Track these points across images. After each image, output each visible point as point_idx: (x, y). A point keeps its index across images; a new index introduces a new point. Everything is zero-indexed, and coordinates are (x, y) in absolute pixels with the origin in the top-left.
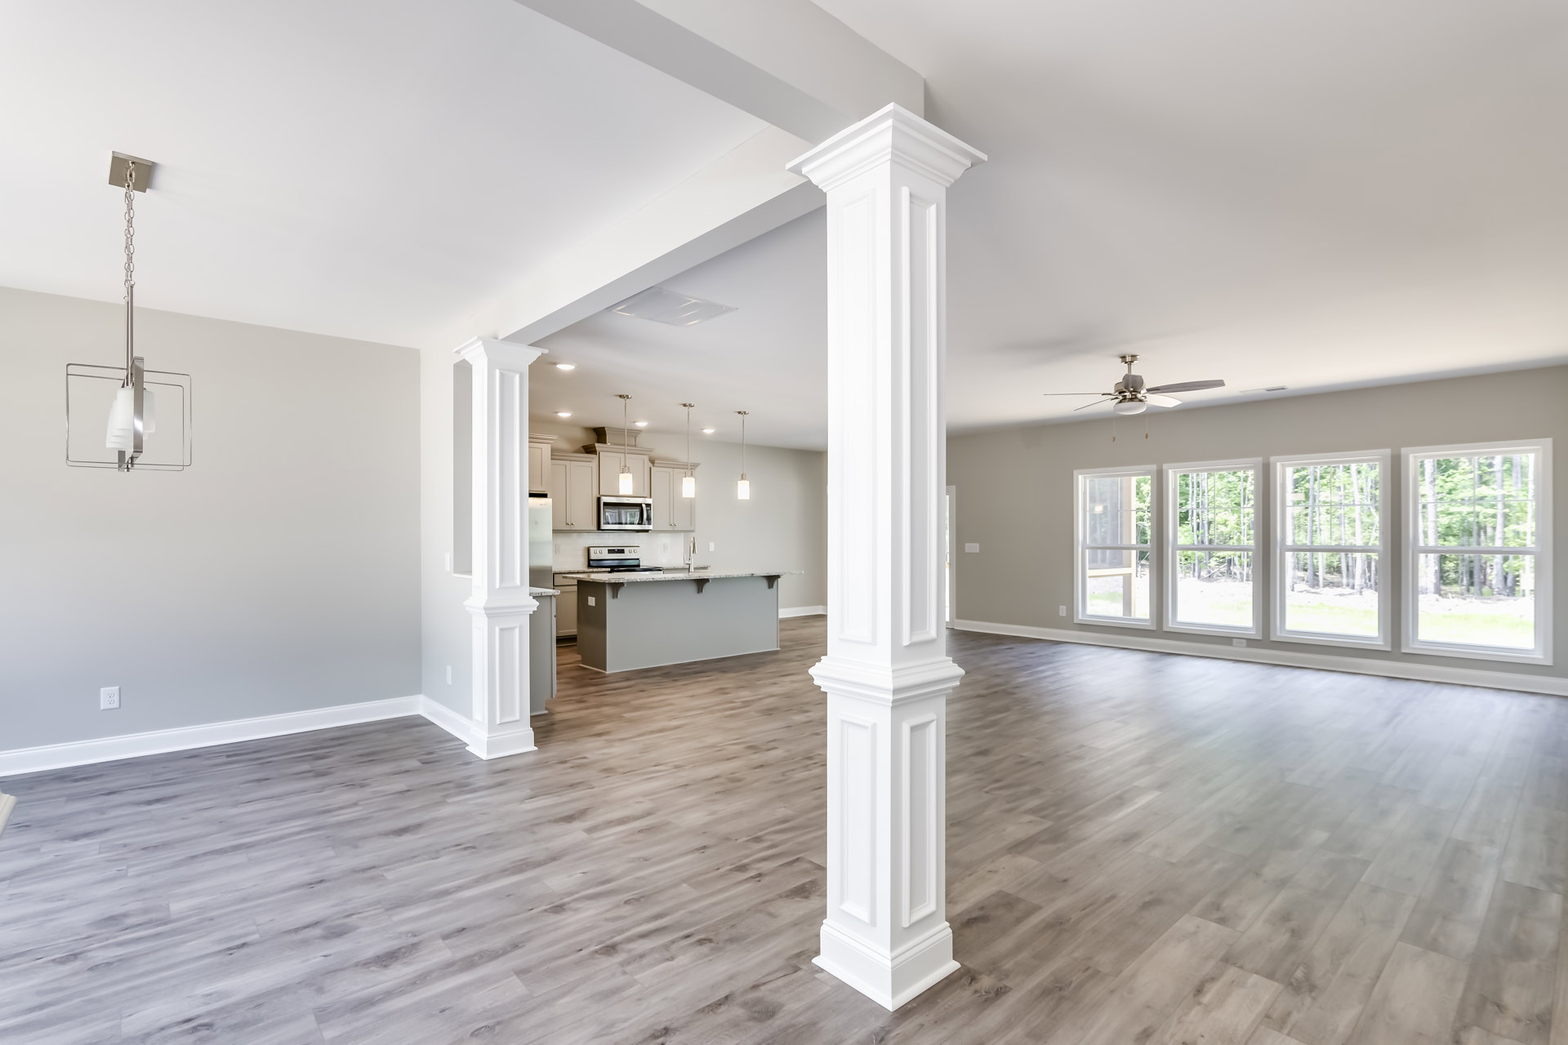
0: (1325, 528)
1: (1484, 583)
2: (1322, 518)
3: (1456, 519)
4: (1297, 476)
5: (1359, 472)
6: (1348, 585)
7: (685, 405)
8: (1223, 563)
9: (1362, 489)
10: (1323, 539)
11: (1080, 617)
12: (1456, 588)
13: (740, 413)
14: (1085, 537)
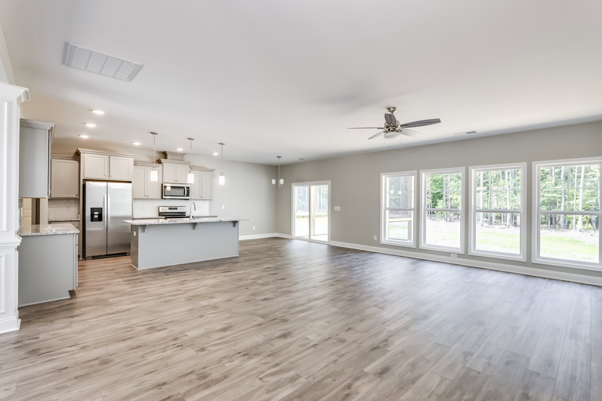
0: (495, 201)
1: (556, 223)
2: (494, 198)
3: (546, 198)
4: (484, 181)
5: (509, 180)
6: (504, 224)
7: (189, 139)
8: (456, 214)
9: (509, 186)
10: (494, 206)
11: (383, 241)
12: (545, 225)
13: (220, 144)
14: (385, 204)
